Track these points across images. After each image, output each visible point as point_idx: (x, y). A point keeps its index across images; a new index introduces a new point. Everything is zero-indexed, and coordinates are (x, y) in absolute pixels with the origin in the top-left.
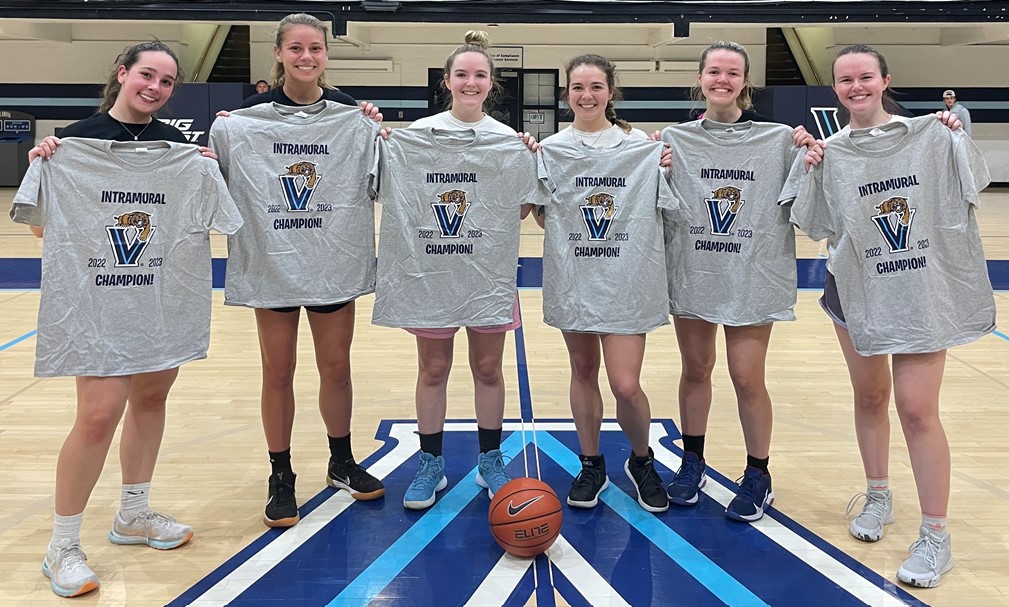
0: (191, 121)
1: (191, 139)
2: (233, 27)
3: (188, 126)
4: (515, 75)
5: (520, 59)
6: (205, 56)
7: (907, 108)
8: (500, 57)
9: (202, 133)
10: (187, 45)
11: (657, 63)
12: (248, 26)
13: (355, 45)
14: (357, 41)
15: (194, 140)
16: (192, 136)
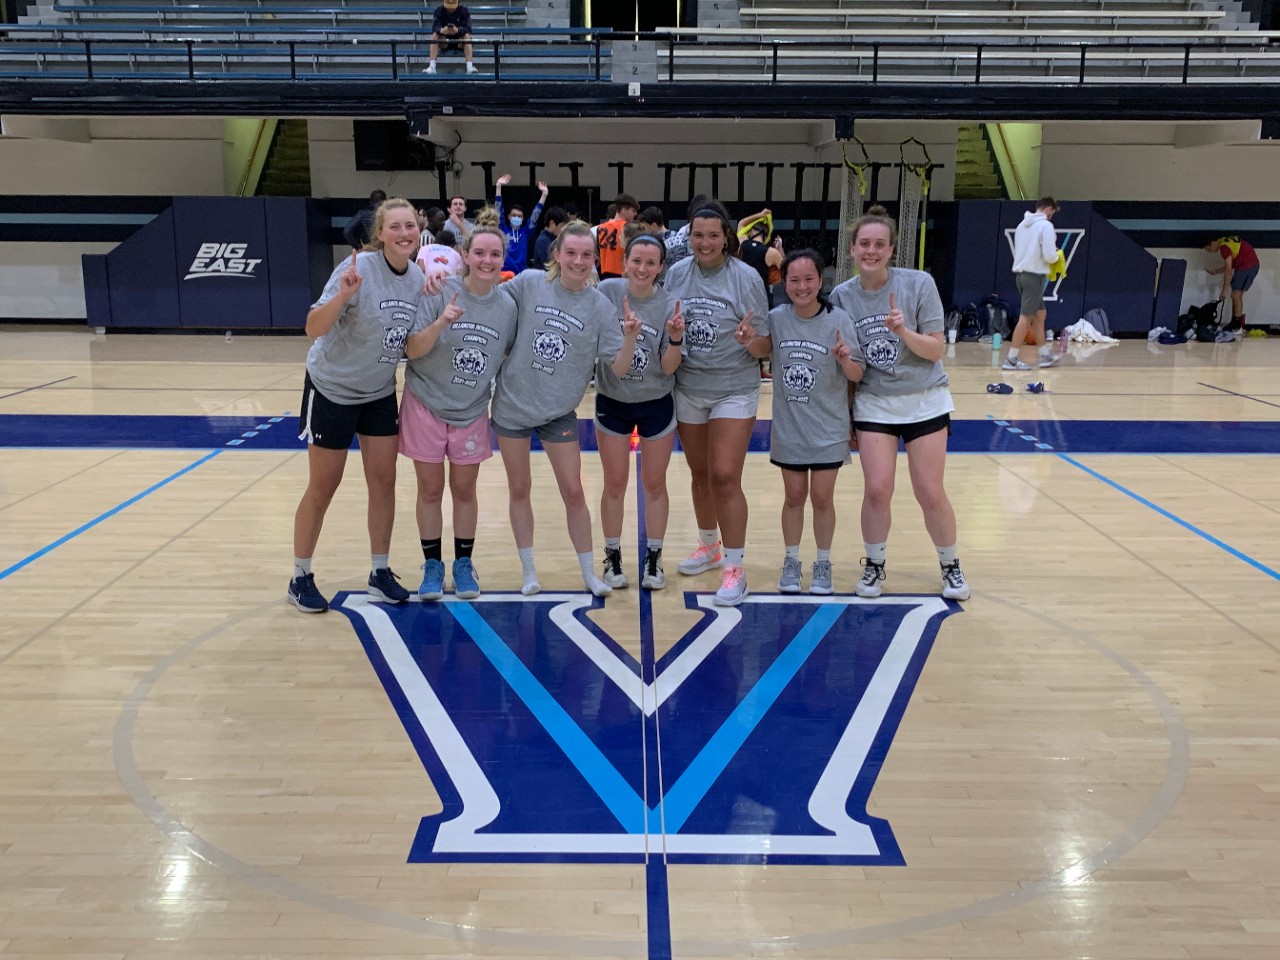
0: (245, 246)
1: (246, 268)
3: (241, 253)
10: (232, 144)
12: (306, 121)
15: (249, 270)
16: (247, 265)
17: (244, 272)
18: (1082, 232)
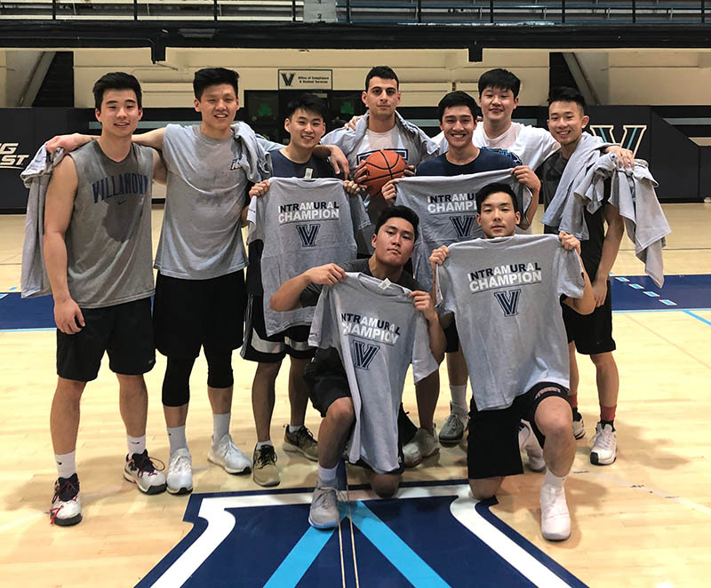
0: (17, 145)
1: (16, 162)
2: (57, 52)
3: (13, 150)
4: (325, 96)
5: (329, 81)
6: (31, 80)
7: (672, 124)
8: (311, 80)
9: (27, 156)
10: (13, 70)
11: (454, 84)
12: (72, 52)
13: (174, 69)
14: (175, 66)
15: (18, 163)
16: (17, 159)
17: (14, 165)
18: (645, 127)
